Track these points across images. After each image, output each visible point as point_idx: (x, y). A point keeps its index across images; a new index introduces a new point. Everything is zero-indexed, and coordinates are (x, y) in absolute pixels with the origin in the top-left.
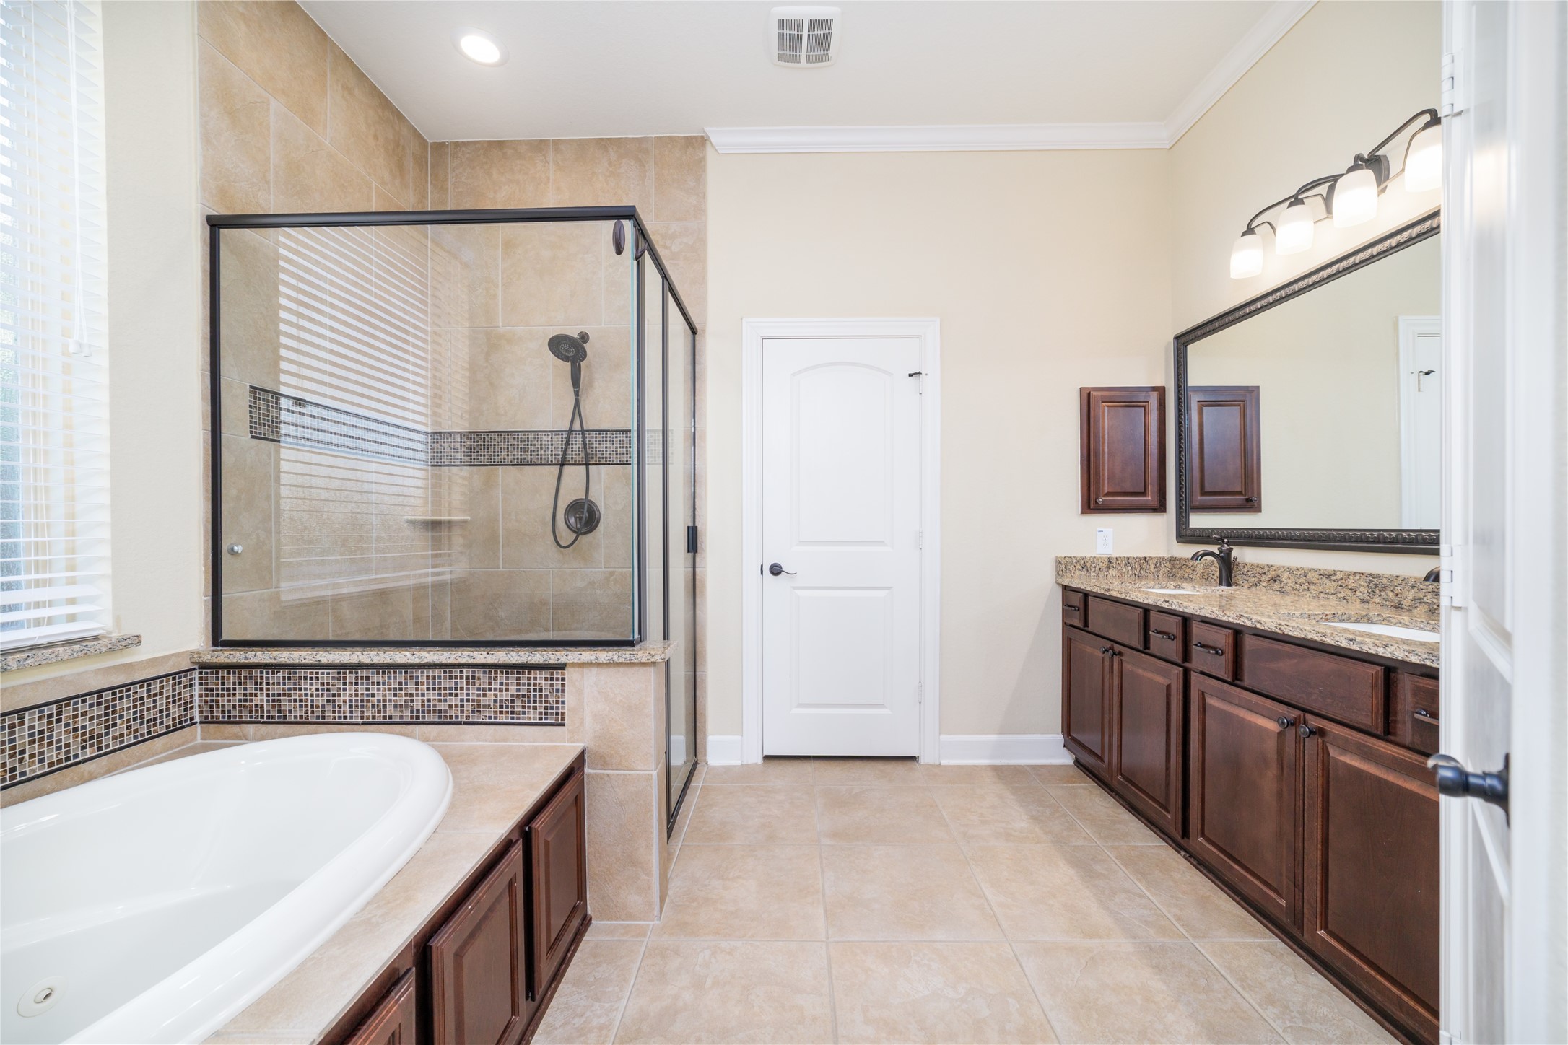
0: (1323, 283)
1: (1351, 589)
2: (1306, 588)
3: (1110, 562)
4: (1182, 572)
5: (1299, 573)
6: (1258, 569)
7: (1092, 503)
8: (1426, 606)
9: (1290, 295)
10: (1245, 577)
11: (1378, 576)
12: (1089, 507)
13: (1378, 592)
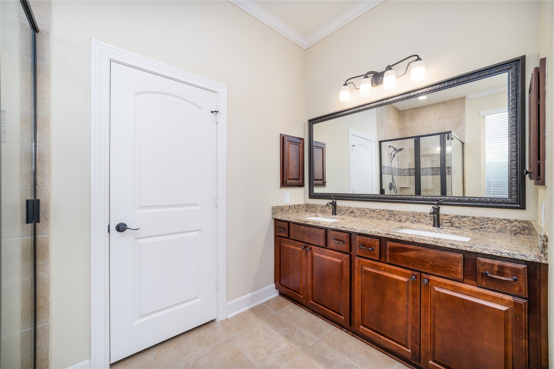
0: (371, 108)
1: (382, 216)
2: (365, 215)
3: (290, 207)
4: (311, 209)
5: (362, 210)
6: (345, 209)
7: (284, 184)
8: (410, 221)
9: (358, 111)
10: (339, 211)
11: (393, 211)
12: (283, 185)
13: (392, 216)
